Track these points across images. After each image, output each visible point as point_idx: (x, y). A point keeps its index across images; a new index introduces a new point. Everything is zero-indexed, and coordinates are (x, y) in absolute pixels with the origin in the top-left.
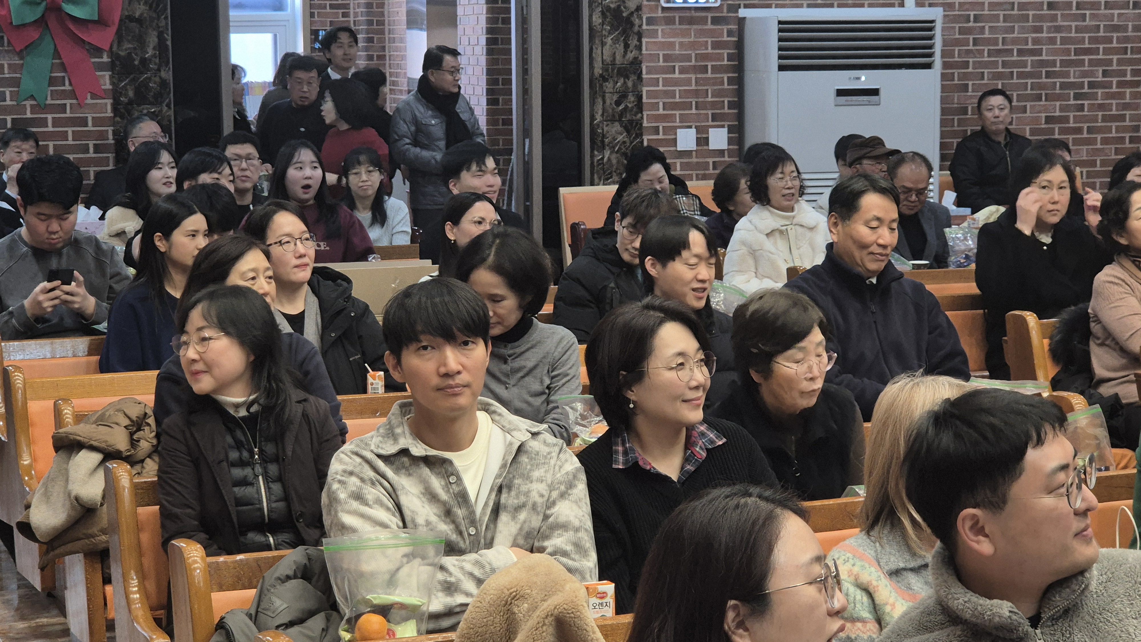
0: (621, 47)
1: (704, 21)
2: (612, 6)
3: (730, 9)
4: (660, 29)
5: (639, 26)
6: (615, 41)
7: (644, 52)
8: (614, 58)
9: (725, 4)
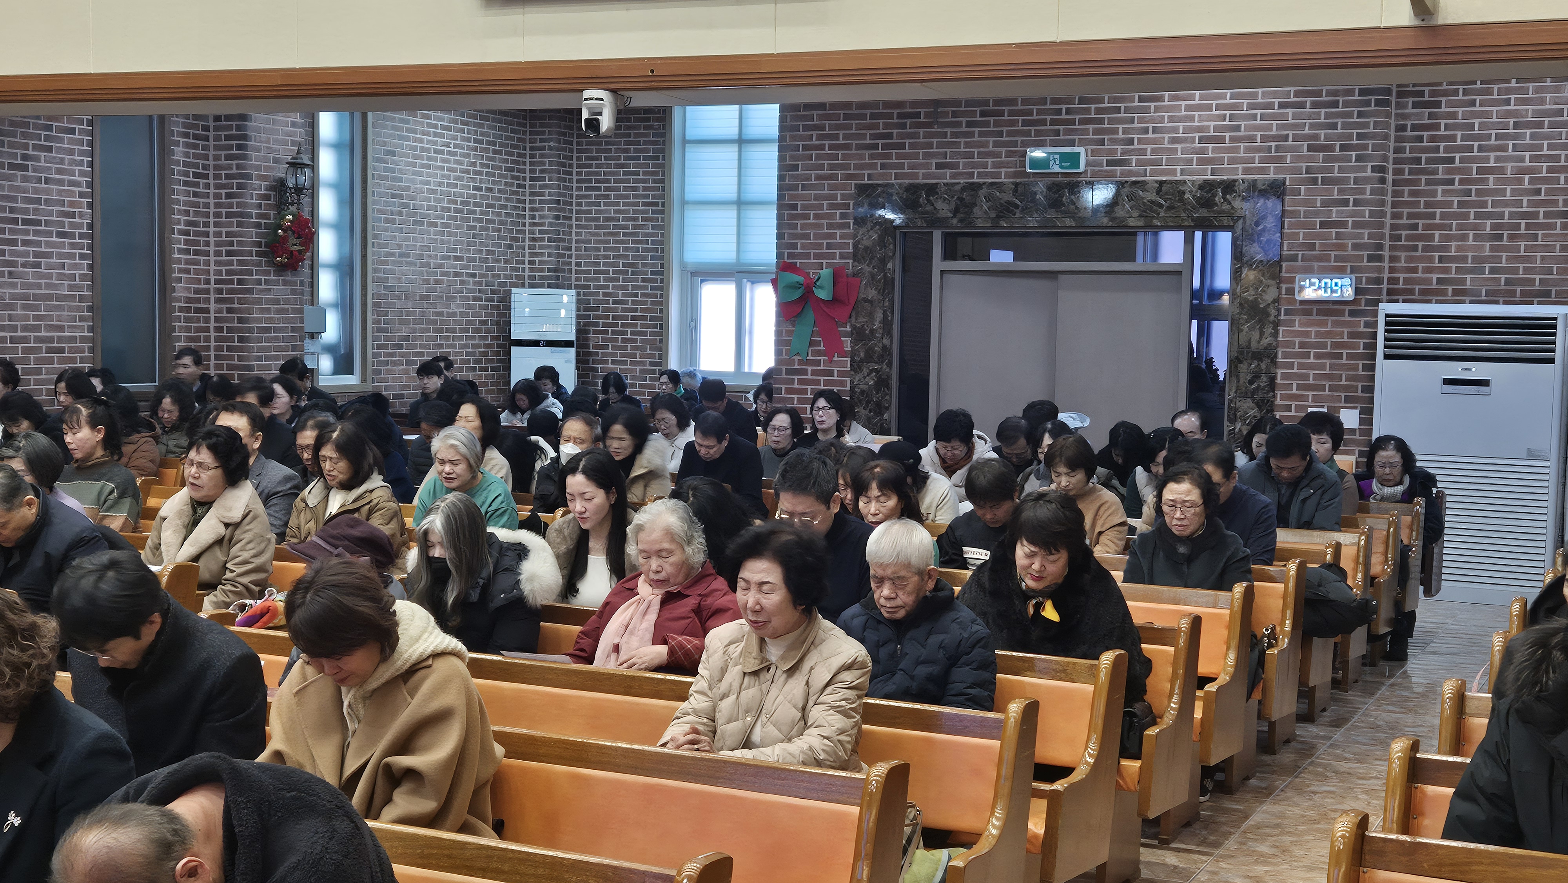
0: (1256, 335)
1: (1341, 313)
2: (1250, 298)
3: (1369, 303)
4: (1297, 319)
5: (1275, 316)
6: (1251, 329)
7: (1280, 339)
8: (1250, 344)
9: (1363, 298)
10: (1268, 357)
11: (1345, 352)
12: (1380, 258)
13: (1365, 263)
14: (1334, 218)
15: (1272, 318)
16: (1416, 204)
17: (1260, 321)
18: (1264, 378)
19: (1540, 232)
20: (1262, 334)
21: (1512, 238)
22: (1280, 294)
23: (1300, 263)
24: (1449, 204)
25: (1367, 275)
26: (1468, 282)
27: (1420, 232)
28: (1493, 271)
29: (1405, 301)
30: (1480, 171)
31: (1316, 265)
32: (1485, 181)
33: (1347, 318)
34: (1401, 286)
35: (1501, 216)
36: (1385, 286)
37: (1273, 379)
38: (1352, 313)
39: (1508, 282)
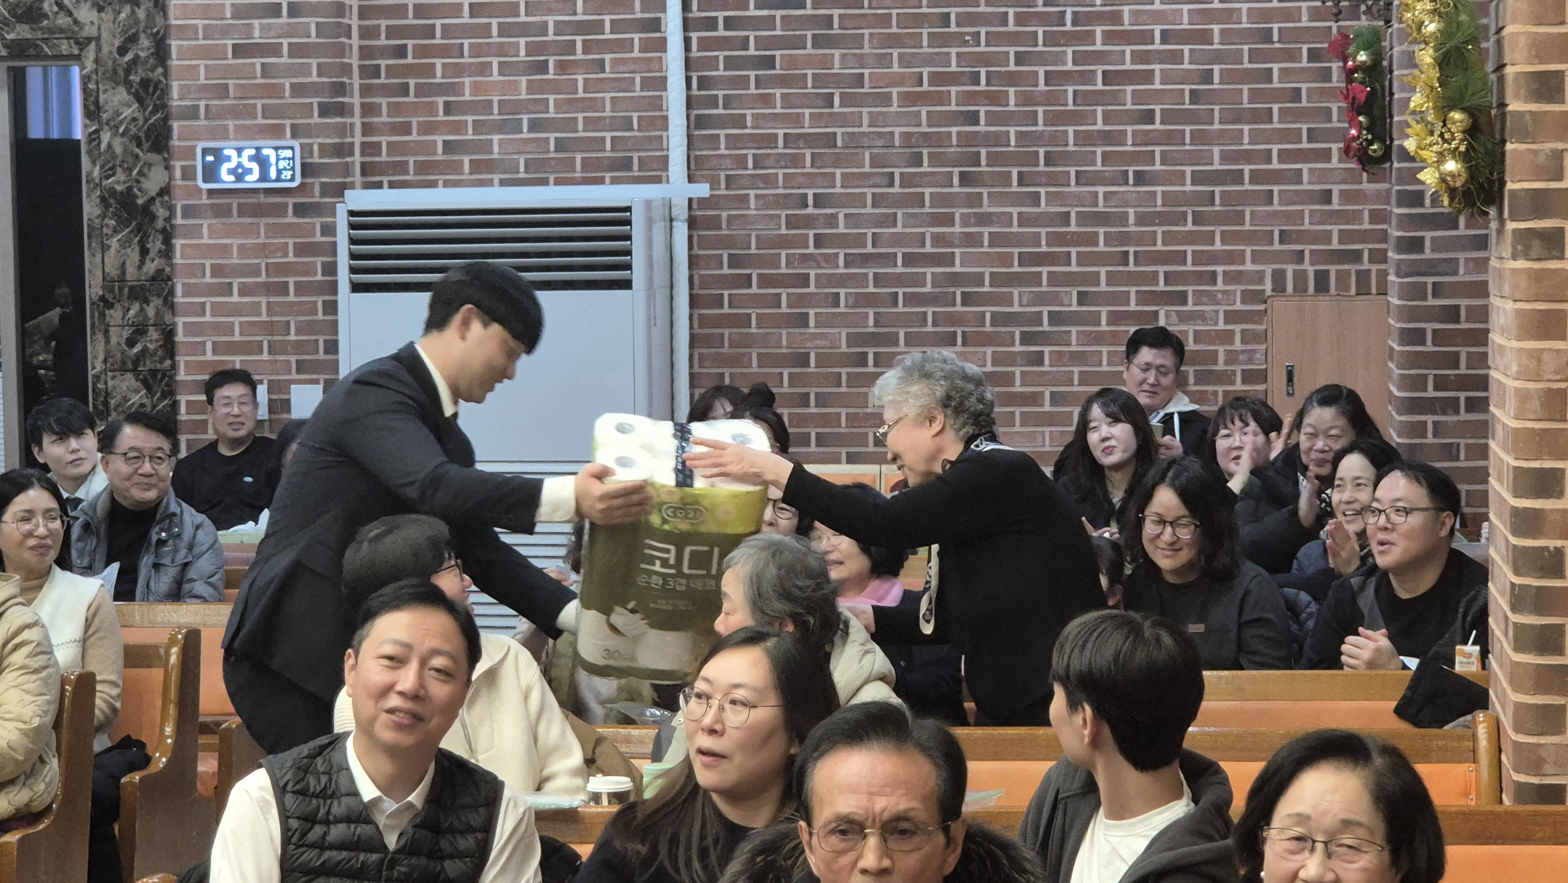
0: (134, 255)
1: (280, 210)
2: (119, 188)
3: (326, 189)
4: (205, 223)
5: (166, 220)
6: (125, 244)
7: (178, 260)
8: (124, 273)
9: (316, 183)
10: (159, 295)
11: (291, 280)
12: (342, 110)
13: (316, 119)
14: (257, 37)
15: (160, 224)
16: (401, 11)
17: (139, 229)
18: (153, 334)
19: (608, 57)
20: (144, 252)
21: (562, 67)
22: (171, 178)
23: (202, 122)
25: (320, 140)
26: (496, 149)
27: (410, 60)
28: (534, 126)
29: (392, 185)
31: (231, 124)
33: (290, 219)
34: (384, 158)
35: (543, 29)
36: (357, 159)
37: (169, 334)
38: (301, 210)
39: (561, 145)
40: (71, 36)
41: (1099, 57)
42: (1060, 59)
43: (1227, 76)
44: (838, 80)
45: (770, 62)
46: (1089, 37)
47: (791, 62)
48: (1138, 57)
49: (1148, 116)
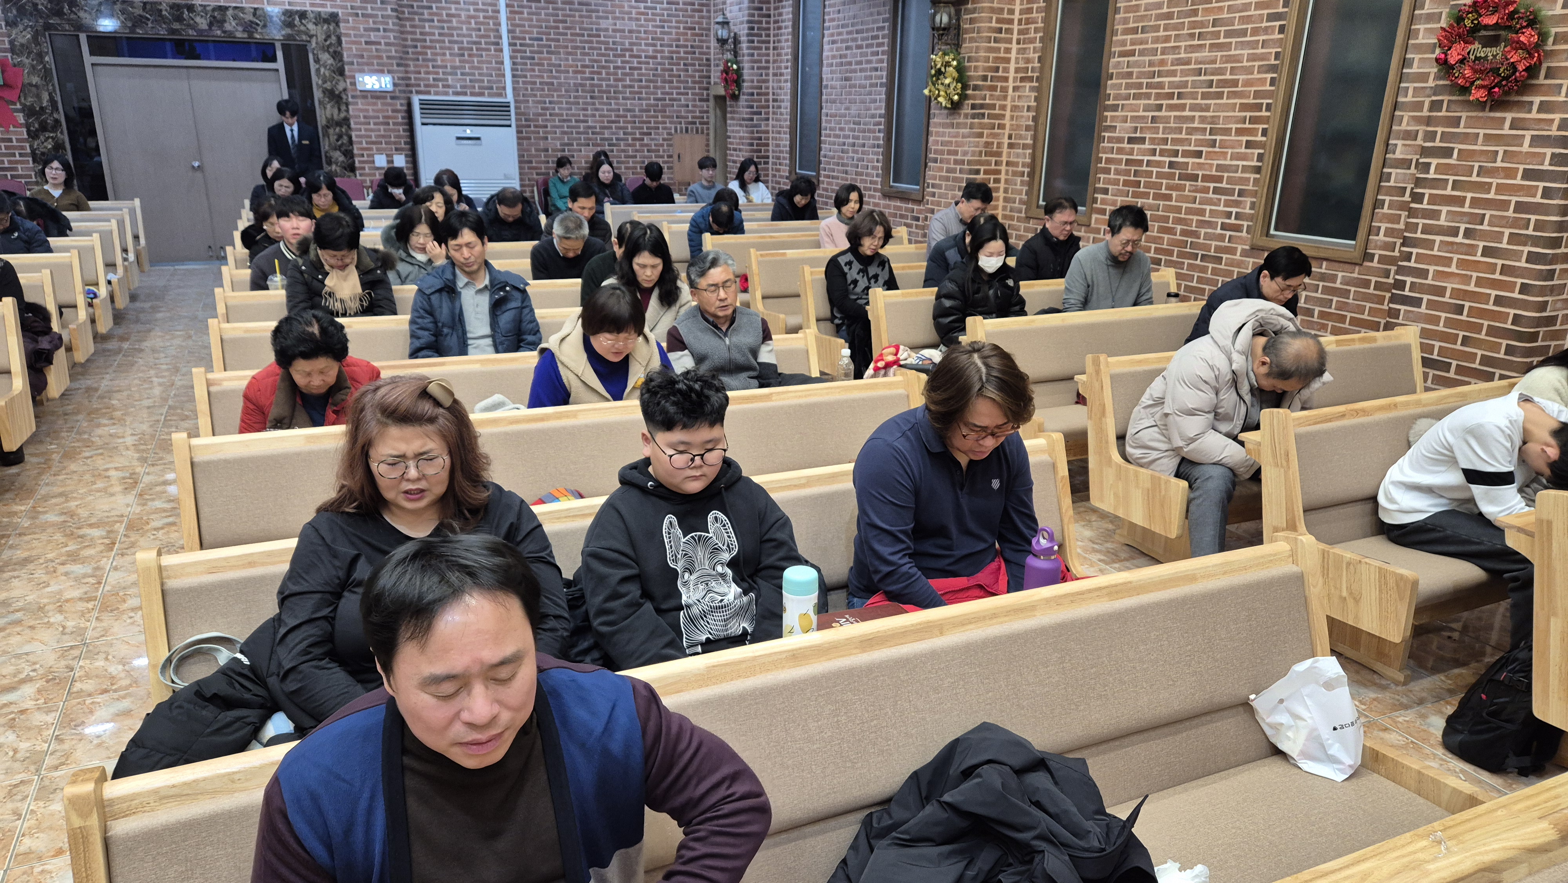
0: (337, 110)
1: (385, 98)
2: (329, 88)
4: (359, 101)
5: (346, 99)
6: (331, 107)
7: (351, 112)
8: (332, 117)
10: (346, 125)
11: (390, 121)
12: (400, 65)
13: (394, 67)
15: (344, 101)
16: (414, 33)
17: (337, 102)
18: (345, 138)
19: (484, 53)
20: (339, 110)
21: (470, 55)
22: (347, 85)
23: (356, 67)
24: (434, 34)
27: (419, 50)
28: (462, 74)
30: (448, 15)
31: (366, 68)
32: (451, 22)
33: (389, 100)
35: (462, 42)
37: (350, 137)
38: (392, 98)
39: (471, 81)
40: (306, 34)
41: (628, 62)
42: (616, 62)
43: (663, 70)
44: (554, 65)
45: (533, 58)
46: (624, 56)
47: (540, 59)
48: (639, 63)
49: (641, 81)
